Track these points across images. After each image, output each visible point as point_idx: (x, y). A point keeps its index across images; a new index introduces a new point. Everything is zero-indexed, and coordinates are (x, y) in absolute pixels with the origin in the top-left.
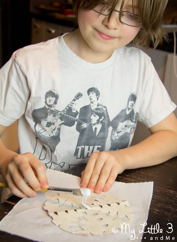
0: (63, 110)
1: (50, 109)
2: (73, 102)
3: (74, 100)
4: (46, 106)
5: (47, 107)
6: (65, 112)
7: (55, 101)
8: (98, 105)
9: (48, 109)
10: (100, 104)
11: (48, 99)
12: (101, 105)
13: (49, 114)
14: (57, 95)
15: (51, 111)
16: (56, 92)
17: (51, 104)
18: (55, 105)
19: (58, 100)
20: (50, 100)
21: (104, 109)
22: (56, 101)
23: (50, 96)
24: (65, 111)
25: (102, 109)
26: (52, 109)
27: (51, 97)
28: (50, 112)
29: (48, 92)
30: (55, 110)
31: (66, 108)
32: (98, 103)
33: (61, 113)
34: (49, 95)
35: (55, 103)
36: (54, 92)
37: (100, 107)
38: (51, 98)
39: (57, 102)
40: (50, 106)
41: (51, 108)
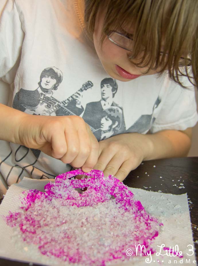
0: (64, 101)
1: (44, 95)
2: (79, 92)
3: (81, 90)
4: (38, 89)
5: (40, 91)
6: (66, 105)
7: (55, 85)
8: (112, 105)
9: (42, 95)
10: (115, 103)
11: (44, 80)
12: (117, 105)
13: (41, 102)
14: (60, 76)
15: (45, 98)
16: (59, 72)
17: (47, 88)
18: (53, 91)
19: (61, 85)
20: (47, 82)
21: (120, 111)
22: (57, 85)
23: (48, 76)
24: (66, 103)
25: (118, 111)
26: (48, 95)
27: (50, 77)
28: (43, 99)
29: (47, 70)
30: (51, 98)
31: (68, 99)
32: (113, 102)
33: (59, 104)
34: (48, 73)
35: (55, 88)
36: (56, 72)
37: (114, 107)
38: (49, 79)
39: (58, 87)
40: (46, 91)
41: (46, 93)
